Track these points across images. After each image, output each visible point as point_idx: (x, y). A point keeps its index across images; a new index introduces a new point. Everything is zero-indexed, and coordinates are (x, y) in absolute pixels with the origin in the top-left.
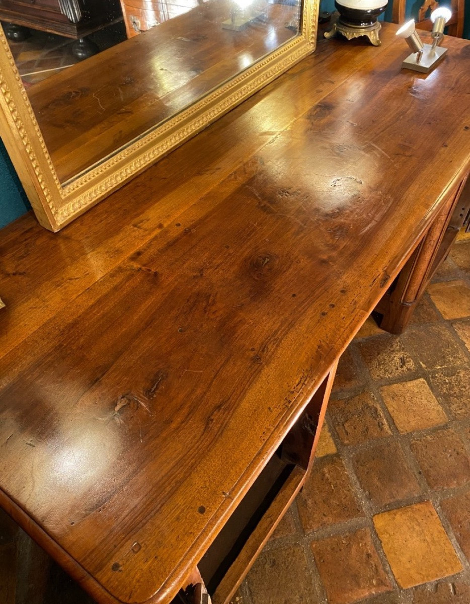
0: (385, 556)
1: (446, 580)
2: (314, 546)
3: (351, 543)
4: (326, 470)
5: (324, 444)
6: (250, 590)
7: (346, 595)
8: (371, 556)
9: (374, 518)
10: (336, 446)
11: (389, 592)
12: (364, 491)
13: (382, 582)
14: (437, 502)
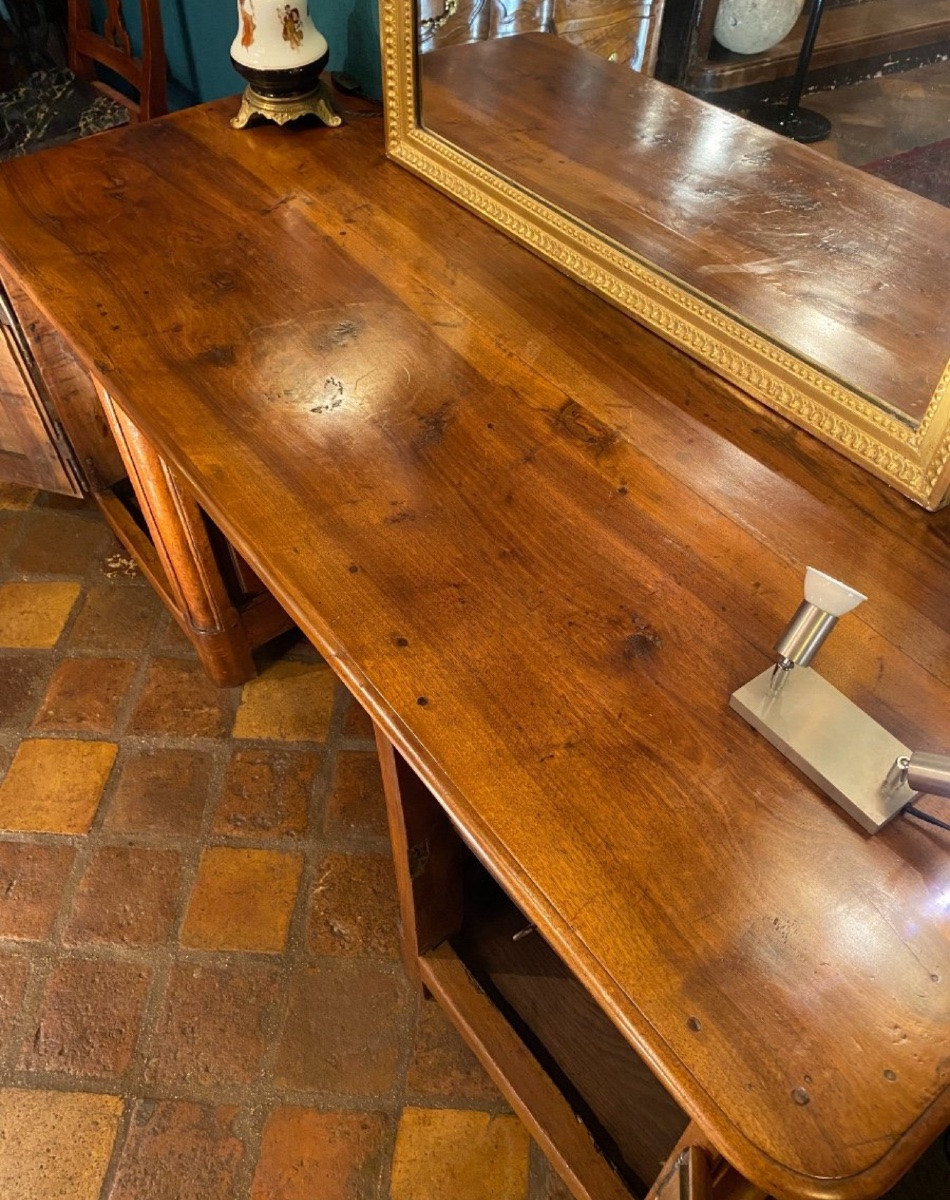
0: (66, 739)
3: (107, 705)
4: (215, 711)
5: (254, 724)
8: (78, 721)
9: (115, 745)
10: (242, 740)
11: (30, 725)
12: (156, 750)
13: (45, 721)
14: (79, 843)
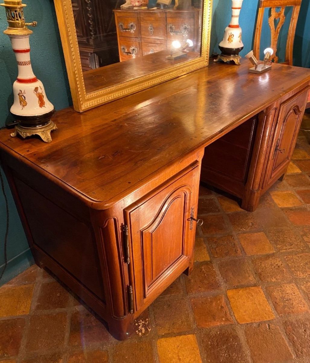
0: (232, 308)
1: (265, 322)
2: (192, 300)
3: (213, 301)
4: (203, 267)
5: (203, 256)
6: (154, 316)
7: (207, 323)
8: (223, 308)
9: (227, 291)
10: (210, 257)
11: (232, 325)
12: (223, 279)
13: (228, 319)
14: (264, 287)
